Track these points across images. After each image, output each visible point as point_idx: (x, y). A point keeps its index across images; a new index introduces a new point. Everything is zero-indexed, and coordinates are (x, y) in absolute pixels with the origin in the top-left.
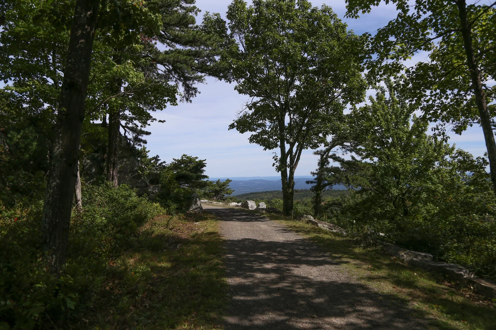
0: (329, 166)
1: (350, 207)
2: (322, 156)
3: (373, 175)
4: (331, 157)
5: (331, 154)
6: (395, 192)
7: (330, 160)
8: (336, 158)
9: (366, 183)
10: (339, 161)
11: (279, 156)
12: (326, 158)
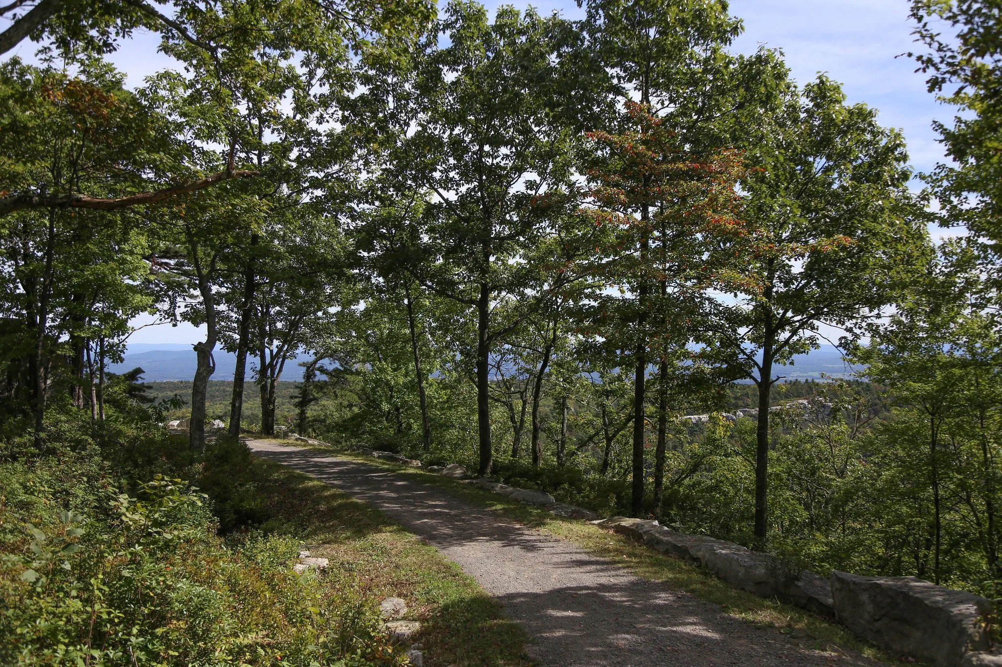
0: (316, 379)
1: (337, 424)
2: (308, 368)
3: (363, 390)
4: (318, 369)
5: (317, 366)
6: (385, 407)
7: (317, 373)
8: (322, 370)
9: (355, 399)
10: (327, 374)
11: (259, 368)
12: (312, 370)
